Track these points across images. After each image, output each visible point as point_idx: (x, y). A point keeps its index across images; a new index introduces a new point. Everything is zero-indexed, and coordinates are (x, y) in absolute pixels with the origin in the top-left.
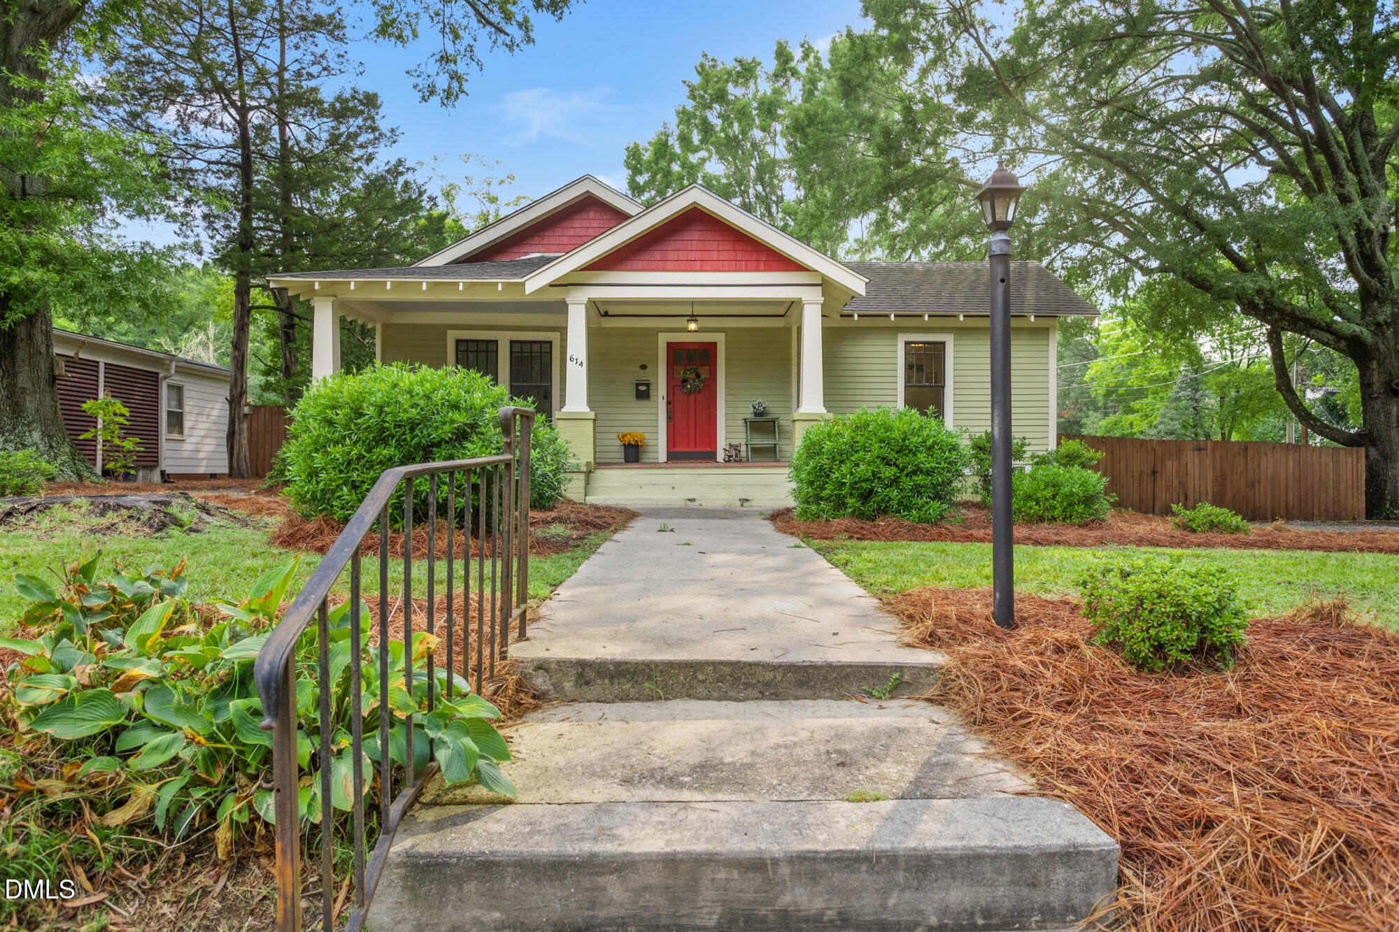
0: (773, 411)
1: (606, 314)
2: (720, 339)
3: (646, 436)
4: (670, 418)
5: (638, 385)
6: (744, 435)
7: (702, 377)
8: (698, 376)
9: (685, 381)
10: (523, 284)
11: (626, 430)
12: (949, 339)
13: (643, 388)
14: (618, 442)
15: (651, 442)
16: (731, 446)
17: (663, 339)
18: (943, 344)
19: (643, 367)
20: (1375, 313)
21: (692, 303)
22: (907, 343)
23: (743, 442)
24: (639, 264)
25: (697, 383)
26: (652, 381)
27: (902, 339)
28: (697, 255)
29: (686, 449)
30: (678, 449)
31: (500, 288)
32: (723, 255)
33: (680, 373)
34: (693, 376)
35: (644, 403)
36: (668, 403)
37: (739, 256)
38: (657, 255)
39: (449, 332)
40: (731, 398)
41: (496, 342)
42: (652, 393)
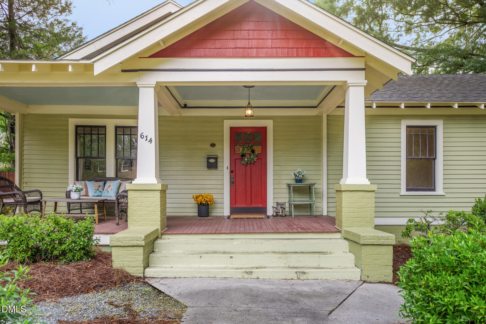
0: (309, 177)
1: (185, 106)
2: (269, 124)
3: (214, 196)
4: (233, 183)
5: (208, 158)
6: (287, 195)
7: (256, 152)
8: (253, 151)
9: (243, 156)
10: (92, 65)
11: (198, 192)
12: (439, 124)
13: (212, 161)
14: (193, 201)
15: (218, 201)
16: (278, 204)
17: (227, 125)
18: (435, 127)
19: (213, 145)
22: (408, 127)
23: (287, 200)
24: (201, 51)
25: (252, 156)
26: (219, 155)
27: (405, 123)
28: (254, 43)
29: (244, 206)
30: (238, 206)
31: (71, 69)
32: (278, 43)
33: (240, 150)
34: (250, 152)
35: (213, 171)
36: (231, 172)
38: (218, 44)
40: (278, 168)
41: (105, 127)
42: (219, 164)
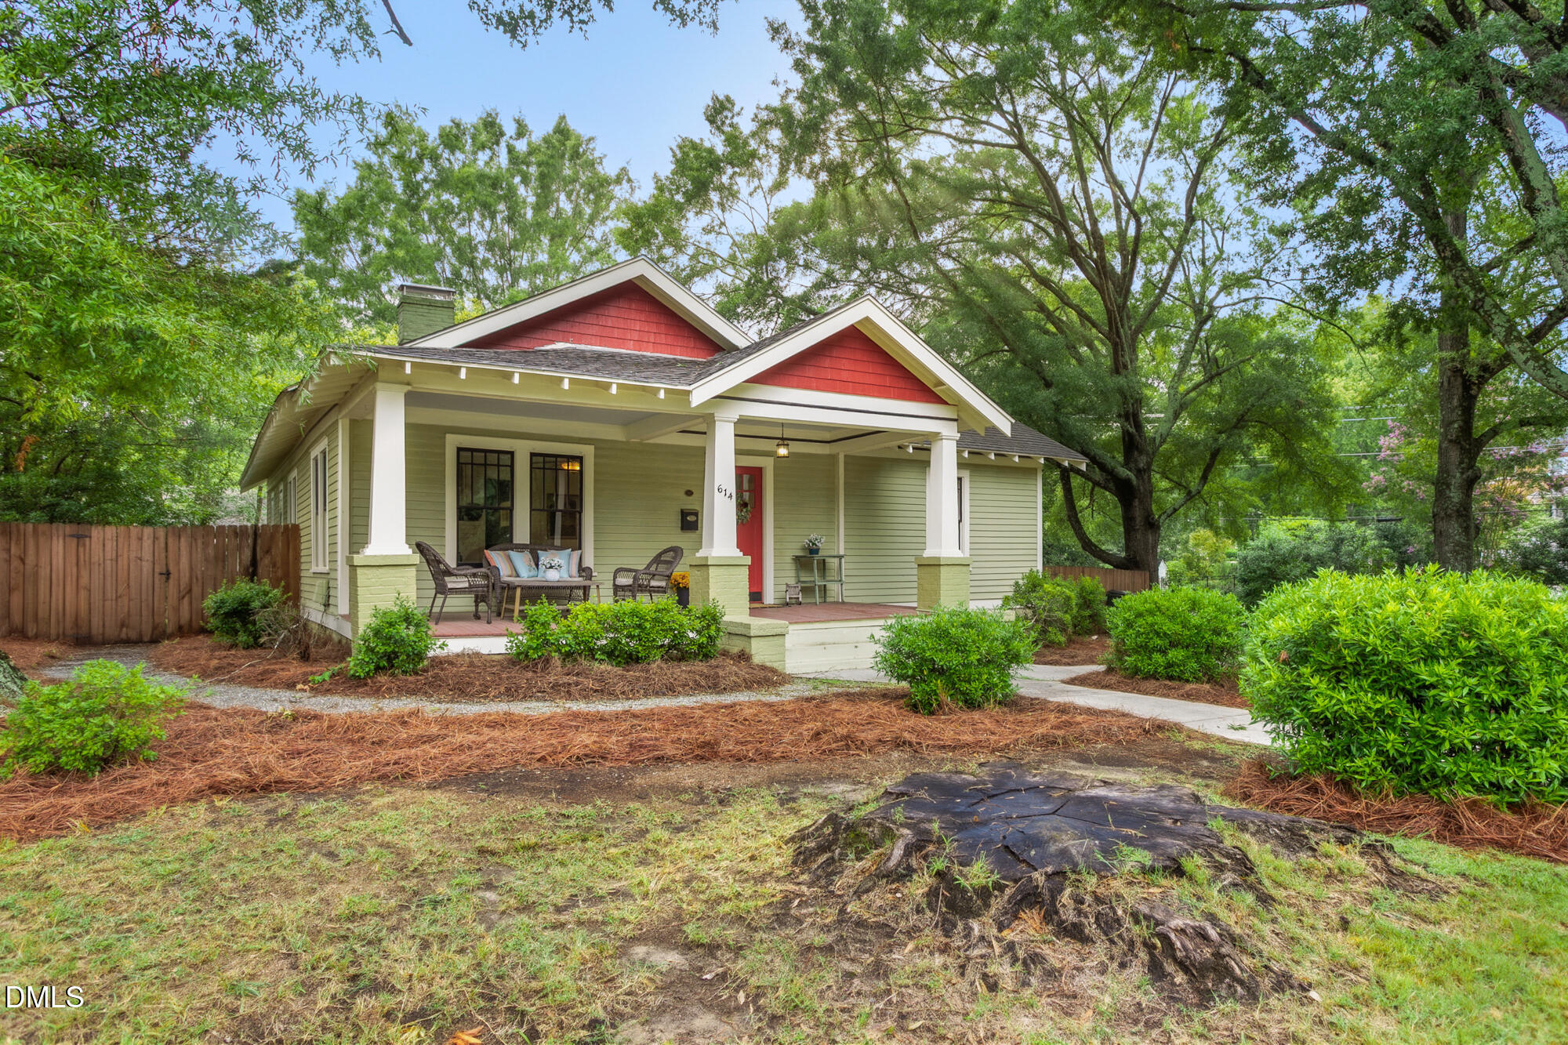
2: (768, 464)
10: (688, 393)
12: (965, 475)
16: (788, 586)
19: (689, 493)
20: (1136, 461)
21: (783, 424)
31: (662, 395)
37: (888, 381)
39: (449, 437)
40: (778, 531)
41: (512, 454)
